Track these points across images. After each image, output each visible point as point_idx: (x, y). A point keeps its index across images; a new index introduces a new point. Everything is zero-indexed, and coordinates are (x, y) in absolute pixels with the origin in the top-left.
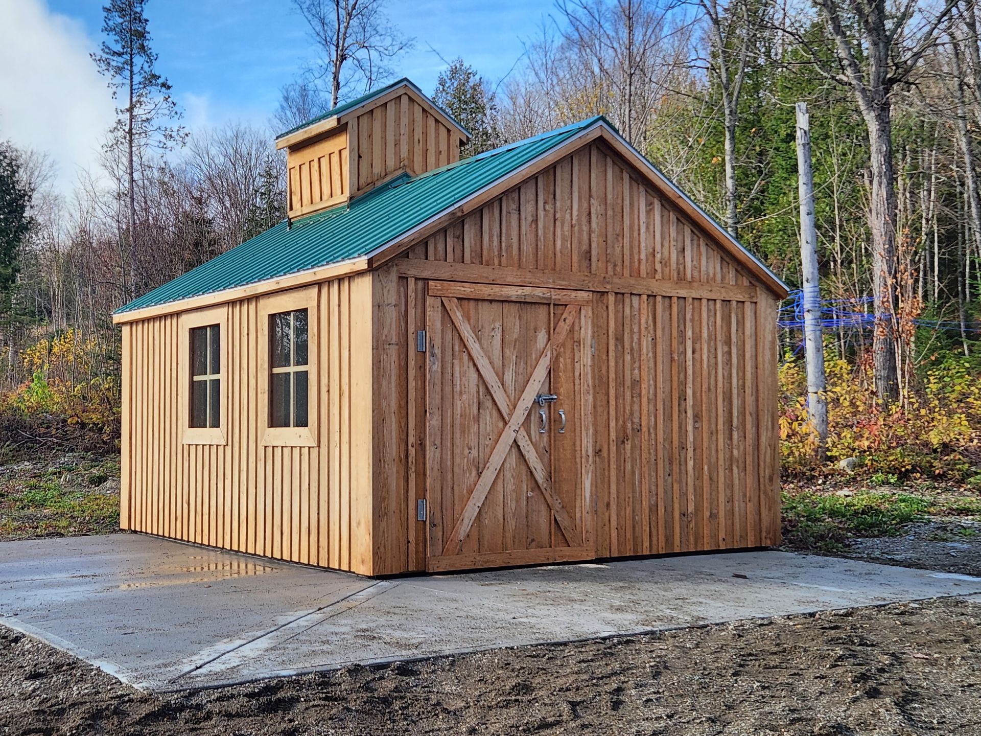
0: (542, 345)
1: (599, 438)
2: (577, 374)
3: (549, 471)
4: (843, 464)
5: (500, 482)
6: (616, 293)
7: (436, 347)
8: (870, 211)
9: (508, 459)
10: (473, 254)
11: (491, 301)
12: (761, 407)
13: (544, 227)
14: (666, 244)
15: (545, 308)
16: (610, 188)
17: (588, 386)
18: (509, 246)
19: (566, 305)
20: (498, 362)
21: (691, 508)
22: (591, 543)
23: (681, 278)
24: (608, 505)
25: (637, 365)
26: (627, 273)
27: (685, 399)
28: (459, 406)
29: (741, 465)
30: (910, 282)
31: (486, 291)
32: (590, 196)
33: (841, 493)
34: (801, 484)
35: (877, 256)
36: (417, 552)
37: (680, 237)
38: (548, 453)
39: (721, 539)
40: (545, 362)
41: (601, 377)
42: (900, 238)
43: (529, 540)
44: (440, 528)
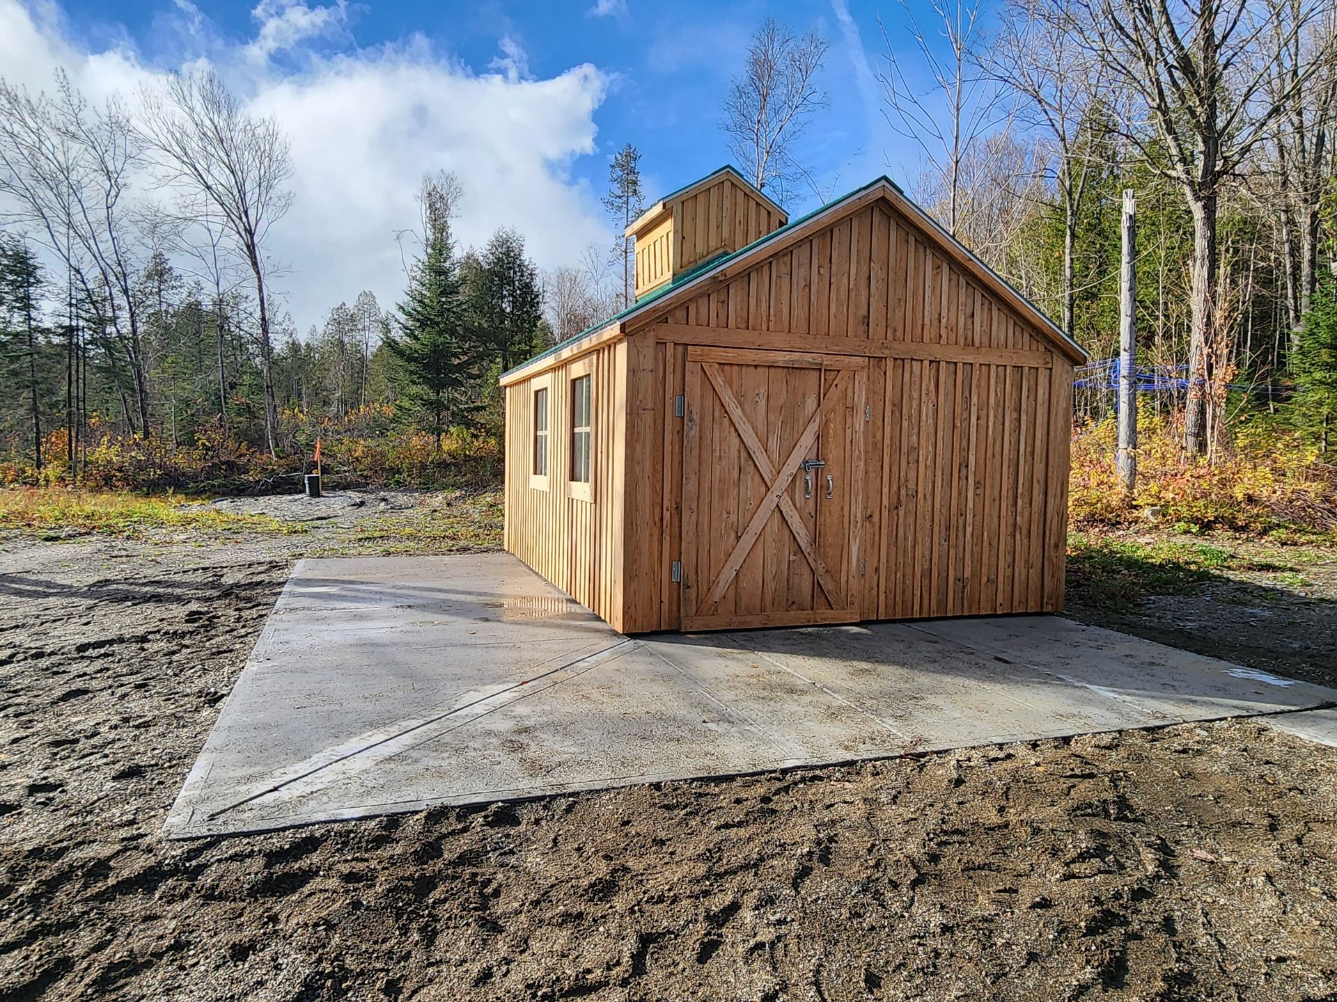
0: (811, 412)
1: (870, 503)
2: (848, 441)
3: (813, 535)
4: (1146, 512)
5: (760, 546)
6: (895, 359)
7: (694, 412)
8: (1191, 288)
9: (769, 523)
10: (739, 319)
11: (756, 366)
12: (1050, 474)
13: (818, 292)
14: (953, 309)
15: (816, 373)
16: (892, 250)
17: (860, 452)
18: (779, 312)
19: (839, 371)
20: (762, 428)
21: (967, 574)
22: (856, 606)
23: (969, 344)
24: (877, 570)
25: (915, 431)
26: (908, 338)
27: (967, 466)
28: (718, 471)
29: (1025, 532)
30: (1225, 351)
31: (750, 356)
32: (870, 260)
33: (1142, 540)
34: (1105, 529)
35: (1195, 329)
36: (670, 611)
37: (970, 302)
38: (814, 519)
39: (998, 604)
40: (813, 428)
41: (875, 444)
42: (1218, 314)
43: (790, 602)
44: (694, 590)
